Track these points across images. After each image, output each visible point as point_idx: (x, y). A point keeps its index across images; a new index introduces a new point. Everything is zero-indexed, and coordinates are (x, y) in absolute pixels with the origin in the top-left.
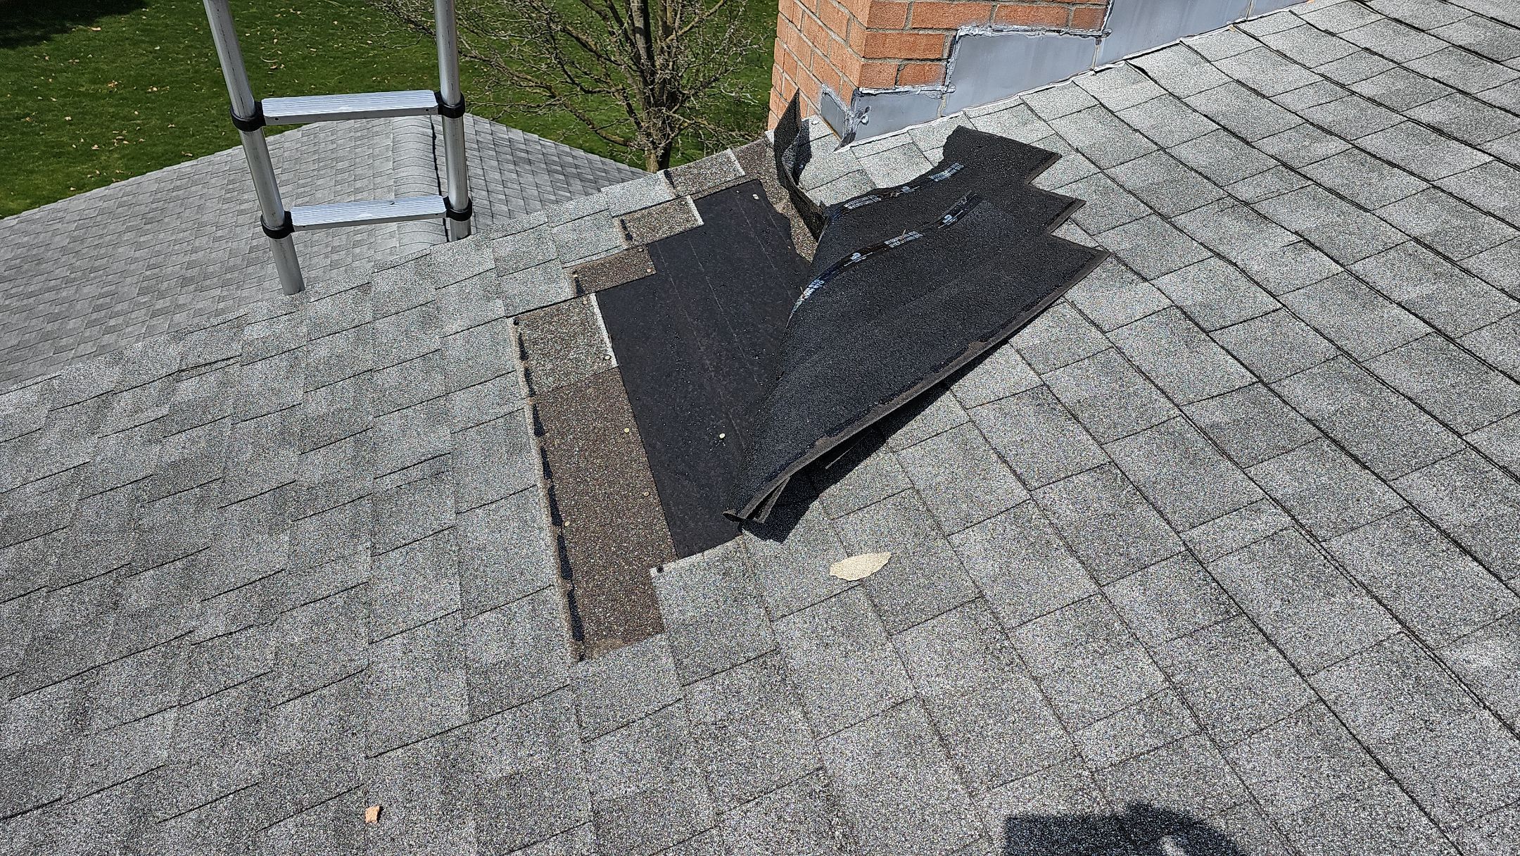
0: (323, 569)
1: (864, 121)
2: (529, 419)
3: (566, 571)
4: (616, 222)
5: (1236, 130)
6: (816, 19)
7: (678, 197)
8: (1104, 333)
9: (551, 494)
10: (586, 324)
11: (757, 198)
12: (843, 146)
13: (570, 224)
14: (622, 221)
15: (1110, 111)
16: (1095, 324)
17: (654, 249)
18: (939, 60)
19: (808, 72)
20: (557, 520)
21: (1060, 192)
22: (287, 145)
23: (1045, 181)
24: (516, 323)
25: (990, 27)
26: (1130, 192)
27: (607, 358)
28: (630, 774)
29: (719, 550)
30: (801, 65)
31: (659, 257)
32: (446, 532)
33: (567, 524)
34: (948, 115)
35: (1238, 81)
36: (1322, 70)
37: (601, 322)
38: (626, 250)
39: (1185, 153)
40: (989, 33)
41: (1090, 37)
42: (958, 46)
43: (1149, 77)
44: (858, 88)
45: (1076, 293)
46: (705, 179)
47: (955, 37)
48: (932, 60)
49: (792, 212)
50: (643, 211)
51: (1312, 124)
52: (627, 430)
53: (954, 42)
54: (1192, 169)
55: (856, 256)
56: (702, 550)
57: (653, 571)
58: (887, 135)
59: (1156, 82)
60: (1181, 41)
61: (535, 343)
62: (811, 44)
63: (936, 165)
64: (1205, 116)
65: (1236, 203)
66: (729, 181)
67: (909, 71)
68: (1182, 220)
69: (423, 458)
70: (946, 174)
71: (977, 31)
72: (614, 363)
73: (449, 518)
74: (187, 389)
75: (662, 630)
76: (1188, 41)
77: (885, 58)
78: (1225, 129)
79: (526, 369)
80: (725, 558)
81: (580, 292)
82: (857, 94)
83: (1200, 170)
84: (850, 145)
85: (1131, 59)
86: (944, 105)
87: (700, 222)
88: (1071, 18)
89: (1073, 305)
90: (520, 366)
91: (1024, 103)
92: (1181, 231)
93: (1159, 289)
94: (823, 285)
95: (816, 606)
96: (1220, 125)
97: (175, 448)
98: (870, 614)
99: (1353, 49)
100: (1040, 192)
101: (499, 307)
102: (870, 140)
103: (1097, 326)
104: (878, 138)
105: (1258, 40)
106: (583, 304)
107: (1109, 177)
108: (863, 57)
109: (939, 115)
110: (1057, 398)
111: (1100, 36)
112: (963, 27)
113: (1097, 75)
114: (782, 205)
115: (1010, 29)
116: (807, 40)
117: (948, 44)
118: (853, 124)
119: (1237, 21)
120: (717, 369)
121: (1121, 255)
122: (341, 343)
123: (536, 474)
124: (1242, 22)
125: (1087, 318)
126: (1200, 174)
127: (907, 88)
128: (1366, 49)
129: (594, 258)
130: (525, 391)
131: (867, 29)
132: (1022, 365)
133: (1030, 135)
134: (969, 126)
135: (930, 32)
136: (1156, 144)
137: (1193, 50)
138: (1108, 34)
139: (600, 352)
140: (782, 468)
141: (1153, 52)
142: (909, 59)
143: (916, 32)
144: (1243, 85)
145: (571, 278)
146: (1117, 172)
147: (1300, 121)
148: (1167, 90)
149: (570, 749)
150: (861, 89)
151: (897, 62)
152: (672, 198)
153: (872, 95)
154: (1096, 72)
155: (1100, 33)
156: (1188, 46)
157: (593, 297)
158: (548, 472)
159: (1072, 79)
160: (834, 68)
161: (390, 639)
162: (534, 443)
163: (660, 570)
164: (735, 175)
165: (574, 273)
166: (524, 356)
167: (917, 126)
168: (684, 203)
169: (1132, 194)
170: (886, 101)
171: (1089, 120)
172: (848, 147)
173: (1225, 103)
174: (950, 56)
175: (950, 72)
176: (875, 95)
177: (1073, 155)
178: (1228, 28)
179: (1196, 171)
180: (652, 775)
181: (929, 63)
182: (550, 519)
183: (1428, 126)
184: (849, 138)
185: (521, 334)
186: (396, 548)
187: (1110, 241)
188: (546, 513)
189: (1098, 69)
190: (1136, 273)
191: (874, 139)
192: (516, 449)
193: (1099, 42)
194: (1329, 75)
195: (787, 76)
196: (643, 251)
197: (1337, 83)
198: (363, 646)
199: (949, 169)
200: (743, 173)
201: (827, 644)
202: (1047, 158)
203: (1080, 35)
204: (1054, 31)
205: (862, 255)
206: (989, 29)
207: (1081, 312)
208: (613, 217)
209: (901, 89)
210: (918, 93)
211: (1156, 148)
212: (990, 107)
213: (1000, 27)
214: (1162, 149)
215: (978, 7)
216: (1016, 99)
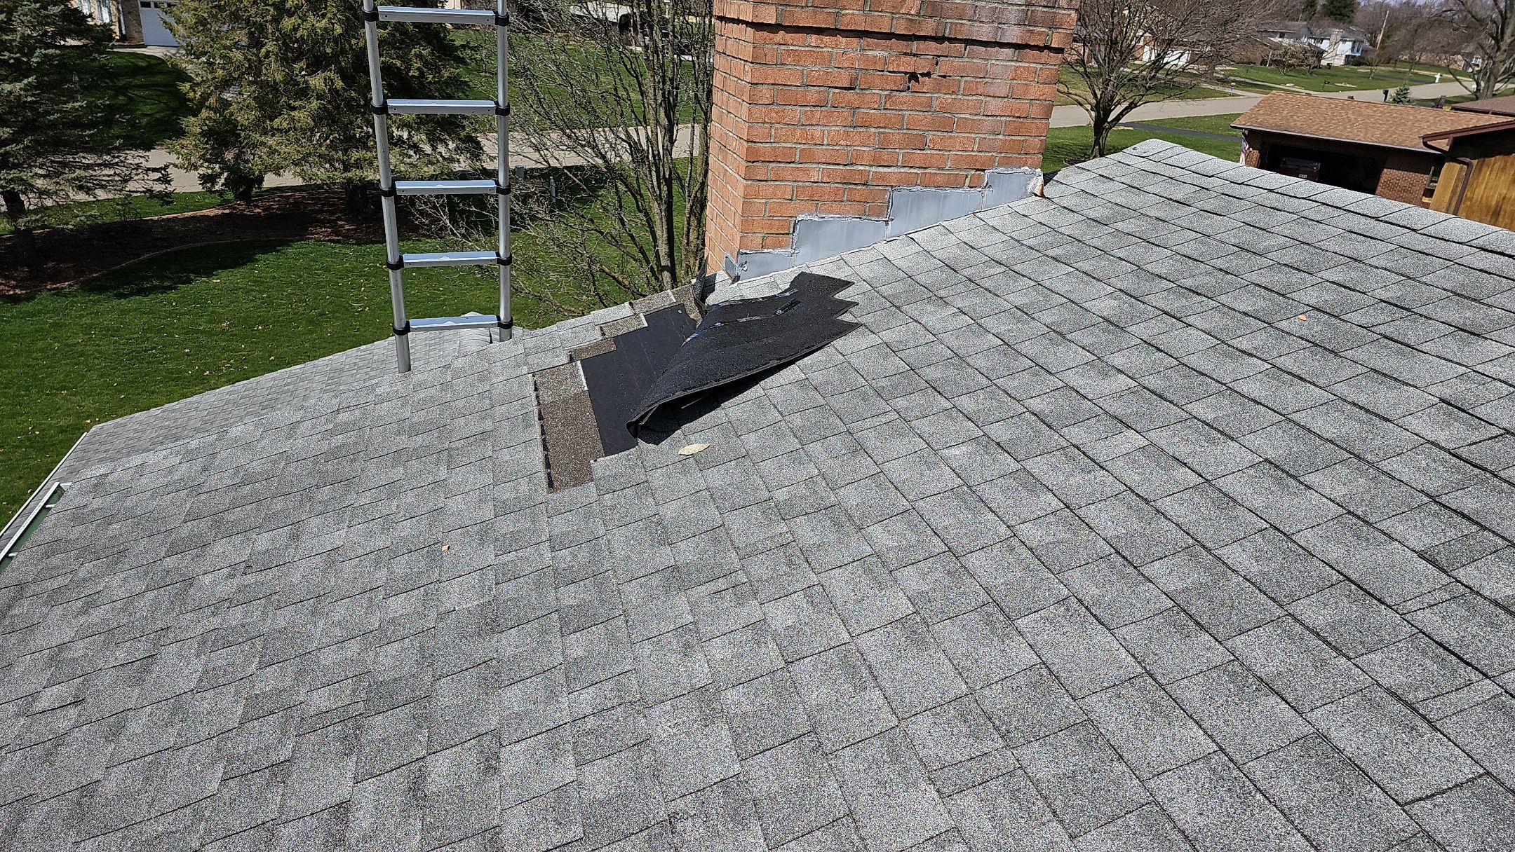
0: (421, 477)
1: (745, 269)
2: (536, 414)
3: (548, 465)
4: (597, 328)
5: (953, 266)
6: (722, 216)
7: (635, 314)
8: (844, 356)
9: (544, 440)
10: (573, 374)
11: (680, 312)
12: (733, 284)
13: (570, 330)
14: (601, 327)
15: (889, 260)
16: (841, 353)
17: (616, 338)
18: (788, 234)
19: (719, 247)
20: (545, 449)
21: (848, 299)
22: (375, 351)
23: (842, 294)
24: (533, 376)
26: (884, 297)
27: (583, 387)
29: (627, 452)
30: (717, 244)
31: (619, 342)
32: (487, 458)
33: (550, 449)
34: (794, 265)
35: (965, 242)
36: (1012, 234)
37: (581, 372)
38: (601, 340)
39: (919, 278)
40: (817, 219)
41: (881, 221)
42: (798, 226)
43: (916, 242)
44: (740, 250)
45: (838, 342)
46: (653, 305)
47: (796, 221)
48: (783, 234)
49: (698, 318)
50: (614, 322)
52: (588, 414)
53: (795, 224)
54: (921, 285)
55: (718, 324)
57: (592, 461)
58: (757, 278)
59: (919, 245)
60: (940, 224)
61: (544, 384)
62: (720, 231)
63: (785, 289)
64: (939, 260)
65: (936, 298)
66: (666, 305)
67: (769, 241)
68: (905, 307)
69: (477, 433)
70: (788, 294)
71: (809, 218)
72: (586, 388)
73: (489, 453)
74: (344, 417)
75: (593, 480)
76: (944, 224)
77: (754, 233)
78: (947, 265)
79: (537, 395)
80: (631, 453)
81: (572, 360)
82: (739, 253)
85: (908, 234)
86: (792, 260)
87: (646, 325)
88: (866, 210)
89: (834, 346)
90: (534, 395)
91: (842, 259)
92: (902, 312)
93: (879, 337)
94: (697, 335)
95: (669, 465)
97: (339, 440)
98: (694, 464)
100: (837, 300)
101: (525, 370)
102: (748, 281)
104: (753, 280)
105: (983, 220)
106: (573, 365)
107: (877, 291)
108: (742, 232)
109: (788, 266)
110: (811, 383)
111: (887, 221)
112: (800, 215)
113: (888, 243)
114: (693, 313)
115: (829, 217)
116: (718, 229)
117: (792, 225)
118: (738, 271)
119: (977, 212)
121: (869, 324)
122: (432, 391)
123: (537, 433)
124: (979, 212)
126: (924, 286)
127: (770, 250)
129: (582, 344)
130: (535, 404)
131: (742, 216)
132: (799, 371)
133: (841, 274)
134: (808, 272)
135: (780, 218)
136: (907, 274)
137: (946, 228)
138: (892, 220)
139: (580, 385)
140: (656, 402)
141: (922, 230)
142: (769, 234)
143: (771, 218)
144: (967, 244)
145: (567, 354)
146: (881, 288)
148: (923, 249)
151: (762, 235)
152: (631, 315)
153: (748, 253)
155: (887, 219)
156: (944, 226)
157: (579, 362)
158: (543, 433)
159: (872, 245)
160: (730, 241)
161: (456, 496)
162: (537, 422)
163: (595, 461)
164: (670, 302)
165: (569, 352)
166: (536, 389)
167: (778, 272)
168: (638, 317)
170: (757, 257)
171: (876, 266)
172: (736, 283)
174: (794, 232)
175: (795, 241)
176: (750, 254)
177: (861, 282)
178: (969, 215)
181: (781, 235)
182: (542, 449)
183: (1052, 257)
184: (736, 279)
185: (535, 379)
186: (460, 466)
187: (866, 319)
188: (541, 447)
189: (888, 240)
190: (872, 331)
191: (750, 280)
192: (528, 426)
193: (887, 224)
196: (611, 340)
198: (442, 500)
199: (790, 292)
200: (675, 301)
201: (671, 476)
202: (847, 284)
203: (875, 220)
204: (858, 218)
206: (816, 216)
207: (837, 349)
208: (596, 325)
209: (766, 251)
210: (776, 253)
211: (907, 276)
212: (821, 262)
213: (823, 216)
214: (910, 277)
215: (808, 205)
216: (838, 257)
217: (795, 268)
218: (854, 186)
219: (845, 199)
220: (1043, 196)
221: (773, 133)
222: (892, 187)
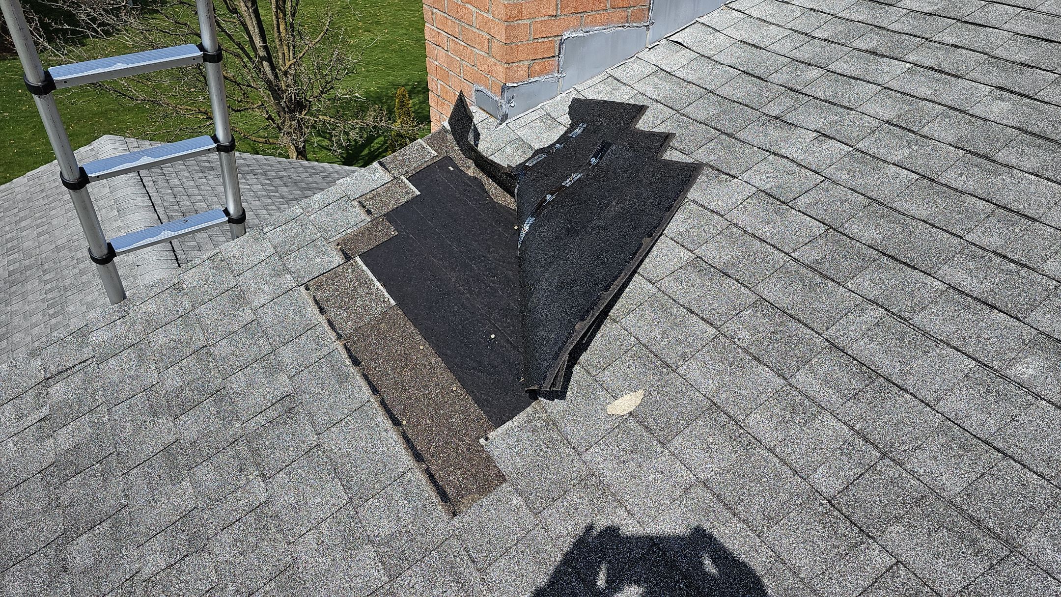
0: (228, 500)
1: (512, 105)
2: (345, 356)
3: (418, 456)
4: (356, 203)
5: (752, 72)
6: (460, 42)
7: (395, 178)
8: (722, 216)
9: (383, 403)
10: (361, 279)
11: (452, 169)
12: (501, 124)
13: (321, 211)
14: (360, 202)
15: (668, 72)
16: (714, 212)
17: (390, 216)
18: (553, 57)
19: (459, 77)
20: (396, 422)
21: (656, 130)
23: (644, 124)
24: (307, 289)
25: (582, 30)
26: (701, 123)
27: (386, 300)
28: (522, 586)
29: (522, 416)
30: (453, 73)
31: (396, 222)
32: (315, 450)
33: (404, 423)
34: (564, 92)
35: (741, 41)
36: (790, 25)
37: (371, 276)
38: (371, 221)
40: (581, 35)
41: (643, 27)
42: (564, 46)
43: (685, 47)
44: (505, 84)
45: (694, 193)
46: (410, 162)
47: (561, 40)
48: (549, 58)
49: (480, 175)
50: (373, 192)
51: (797, 61)
52: (422, 347)
53: (561, 44)
54: (734, 101)
55: (549, 197)
56: (510, 418)
57: (482, 441)
58: (528, 112)
59: (690, 49)
60: (696, 21)
61: (328, 300)
62: (459, 59)
63: (568, 126)
64: (729, 66)
65: (770, 118)
66: (427, 161)
67: (535, 68)
68: (741, 135)
69: (274, 401)
70: (578, 131)
71: (574, 35)
72: (393, 302)
73: (313, 439)
74: (58, 391)
75: (505, 480)
76: (701, 20)
77: (520, 61)
78: (744, 72)
79: (329, 321)
80: (529, 420)
81: (347, 257)
82: (504, 88)
83: (740, 101)
84: (506, 122)
85: (669, 37)
86: (561, 86)
87: (417, 193)
88: (629, 16)
89: (695, 202)
90: (322, 320)
91: (611, 76)
92: (744, 142)
93: (746, 182)
94: (535, 220)
95: (606, 437)
96: (741, 71)
97: (66, 438)
98: (645, 434)
99: (803, 10)
100: (643, 132)
101: (289, 281)
102: (518, 117)
103: (716, 213)
104: (522, 115)
105: (743, 13)
106: (353, 266)
107: (684, 115)
108: (506, 63)
109: (559, 93)
110: (709, 264)
111: (648, 26)
112: (565, 33)
113: (651, 50)
114: (472, 171)
115: (596, 29)
116: (455, 57)
117: (557, 46)
118: (505, 109)
119: (726, 3)
120: (470, 291)
121: (712, 164)
122: (174, 331)
123: (367, 392)
124: (730, 3)
125: (707, 209)
126: (741, 103)
127: (536, 79)
128: (811, 9)
129: (348, 231)
130: (333, 336)
131: (505, 44)
132: (678, 248)
133: (622, 96)
134: (580, 97)
135: (545, 40)
136: (705, 89)
137: (706, 25)
138: (653, 23)
139: (379, 298)
141: (681, 31)
142: (535, 60)
143: (536, 41)
144: (745, 43)
145: (336, 249)
146: (688, 110)
147: (789, 60)
148: (699, 54)
149: (471, 580)
150: (507, 85)
151: (526, 63)
152: (390, 180)
153: (515, 87)
154: (650, 49)
155: (648, 24)
156: (702, 23)
157: (358, 259)
158: (375, 390)
159: (636, 55)
160: (481, 72)
161: (303, 537)
162: (354, 370)
163: (487, 439)
164: (431, 156)
165: (338, 245)
166: (322, 311)
167: (546, 103)
168: (400, 181)
169: (703, 123)
170: (524, 89)
171: (655, 80)
172: (504, 124)
173: (737, 56)
174: (560, 53)
175: (561, 64)
176: (517, 87)
177: (656, 105)
178: (722, 8)
179: (738, 103)
181: (548, 59)
182: (390, 422)
183: (866, 51)
184: (505, 118)
185: (314, 296)
186: (281, 470)
187: (701, 156)
188: (386, 419)
189: (650, 47)
190: (726, 174)
191: (520, 116)
192: (342, 379)
193: (648, 30)
194: (795, 29)
195: (441, 82)
196: (383, 220)
197: (802, 33)
198: (283, 548)
199: (579, 128)
200: (436, 154)
201: (624, 461)
202: (640, 110)
203: (637, 27)
204: (620, 27)
205: (552, 196)
206: (581, 31)
207: (702, 206)
208: (352, 201)
209: (532, 80)
210: (543, 81)
211: (706, 92)
212: (590, 82)
213: (587, 29)
214: (711, 91)
215: (574, 19)
217: (563, 95)
219: (608, 7)
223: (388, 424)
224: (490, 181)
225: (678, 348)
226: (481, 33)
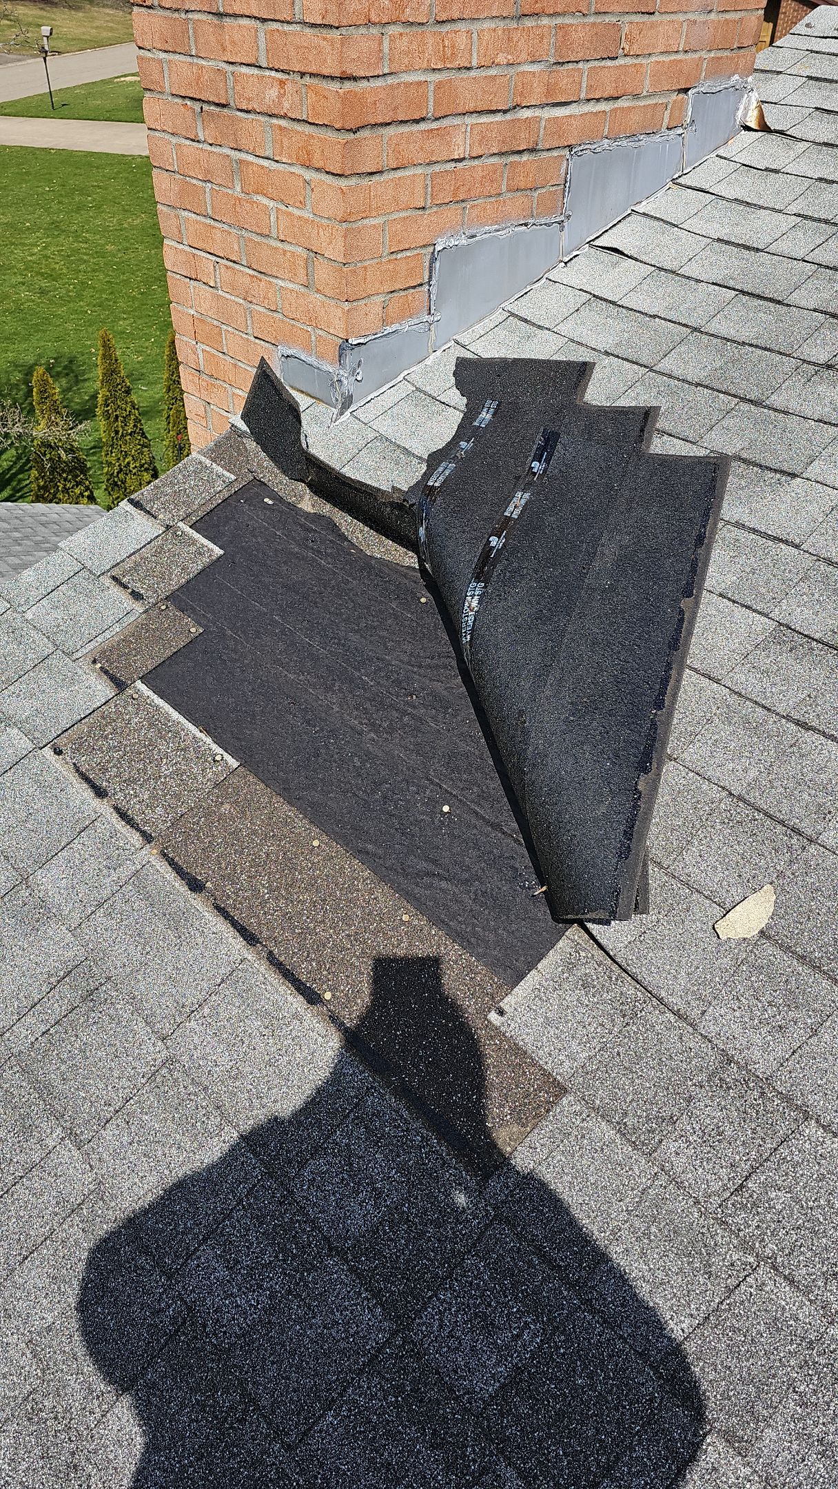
0: (15, 1197)
1: (359, 379)
2: (170, 875)
4: (107, 581)
5: (757, 292)
6: (242, 269)
7: (168, 527)
8: (797, 547)
9: (272, 960)
10: (155, 721)
11: (270, 502)
12: (342, 413)
13: (44, 602)
14: (114, 578)
15: (610, 302)
16: (781, 540)
17: (182, 598)
18: (421, 285)
19: (244, 336)
20: (312, 998)
21: (622, 403)
23: (596, 394)
24: (58, 752)
25: (464, 234)
26: (698, 385)
27: (218, 758)
28: (669, 1304)
29: (553, 958)
30: (230, 329)
31: (193, 609)
32: (164, 1071)
33: (328, 996)
34: (439, 348)
35: (719, 240)
36: (793, 209)
37: (175, 715)
38: (145, 612)
39: (720, 326)
40: (464, 242)
41: (554, 225)
42: (437, 264)
43: (627, 256)
44: (347, 341)
45: (731, 509)
46: (188, 497)
47: (433, 253)
48: (414, 287)
49: (327, 509)
50: (133, 557)
51: (827, 267)
52: (316, 843)
53: (433, 260)
54: (744, 344)
55: (494, 541)
56: (532, 965)
57: (493, 1016)
58: (384, 389)
59: (636, 260)
60: (632, 210)
61: (104, 770)
62: (241, 301)
63: (463, 408)
64: (713, 284)
65: (817, 368)
66: (220, 491)
67: (393, 309)
68: (776, 400)
69: (53, 980)
70: (486, 416)
71: (453, 242)
72: (233, 763)
73: (155, 1051)
75: (564, 1091)
76: (639, 208)
77: (368, 297)
79: (117, 809)
80: (570, 966)
81: (118, 685)
82: (344, 348)
83: (754, 342)
84: (350, 410)
85: (593, 240)
86: (433, 338)
87: (218, 551)
88: (534, 206)
89: (739, 525)
90: (104, 808)
91: (512, 315)
92: (786, 413)
93: (818, 482)
94: (485, 587)
95: (729, 984)
96: (737, 290)
98: (800, 968)
99: (807, 183)
100: (601, 410)
101: (18, 739)
102: (369, 399)
103: (786, 542)
104: (376, 394)
105: (708, 192)
106: (134, 699)
107: (663, 374)
108: (347, 301)
109: (431, 351)
110: (806, 636)
111: (562, 221)
112: (439, 240)
113: (568, 265)
114: (308, 503)
115: (484, 232)
116: (233, 298)
117: (427, 264)
118: (347, 386)
119: (675, 177)
120: (374, 727)
121: (744, 455)
123: (237, 943)
124: (680, 177)
125: (767, 537)
126: (757, 346)
127: (394, 327)
128: (820, 179)
129: (107, 635)
130: (135, 838)
131: (345, 264)
132: (739, 612)
133: (542, 348)
134: (469, 355)
135: (408, 254)
136: (685, 325)
137: (652, 217)
138: (568, 217)
139: (202, 755)
141: (610, 228)
142: (392, 292)
143: (394, 256)
144: (728, 243)
145: (94, 670)
146: (665, 365)
147: (814, 267)
148: (654, 266)
149: (563, 1304)
150: (350, 341)
151: (379, 299)
152: (161, 532)
153: (362, 344)
154: (566, 263)
155: (562, 218)
156: (644, 214)
157: (140, 685)
158: (250, 938)
159: (546, 276)
160: (292, 322)
161: (194, 1257)
162: (197, 902)
163: (501, 1012)
164: (224, 482)
165: (94, 662)
166: (100, 793)
167: (412, 370)
168: (180, 533)
169: (701, 385)
170: (377, 348)
172: (348, 413)
173: (727, 265)
174: (430, 277)
175: (433, 297)
176: (365, 344)
177: (607, 360)
178: (667, 187)
179: (751, 345)
180: (698, 1292)
181: (412, 291)
182: (301, 998)
184: (347, 402)
185: (74, 764)
186: (108, 1122)
187: (718, 442)
188: (290, 992)
189: (566, 259)
190: (776, 471)
191: (372, 396)
193: (562, 229)
194: (806, 213)
195: (204, 347)
196: (167, 607)
197: (820, 220)
198: (160, 1284)
199: (485, 410)
200: (233, 477)
201: (780, 1027)
202: (583, 371)
203: (545, 224)
204: (522, 225)
205: (499, 538)
206: (463, 236)
207: (754, 531)
208: (99, 576)
209: (389, 329)
210: (406, 329)
211: (689, 331)
212: (479, 329)
213: (473, 232)
214: (695, 329)
215: (452, 212)
216: (499, 316)
217: (438, 353)
218: (516, 158)
219: (504, 188)
220: (764, 128)
221: (386, 50)
222: (570, 147)
223: (297, 1002)
224: (349, 518)
225: (805, 796)
226: (287, 247)
